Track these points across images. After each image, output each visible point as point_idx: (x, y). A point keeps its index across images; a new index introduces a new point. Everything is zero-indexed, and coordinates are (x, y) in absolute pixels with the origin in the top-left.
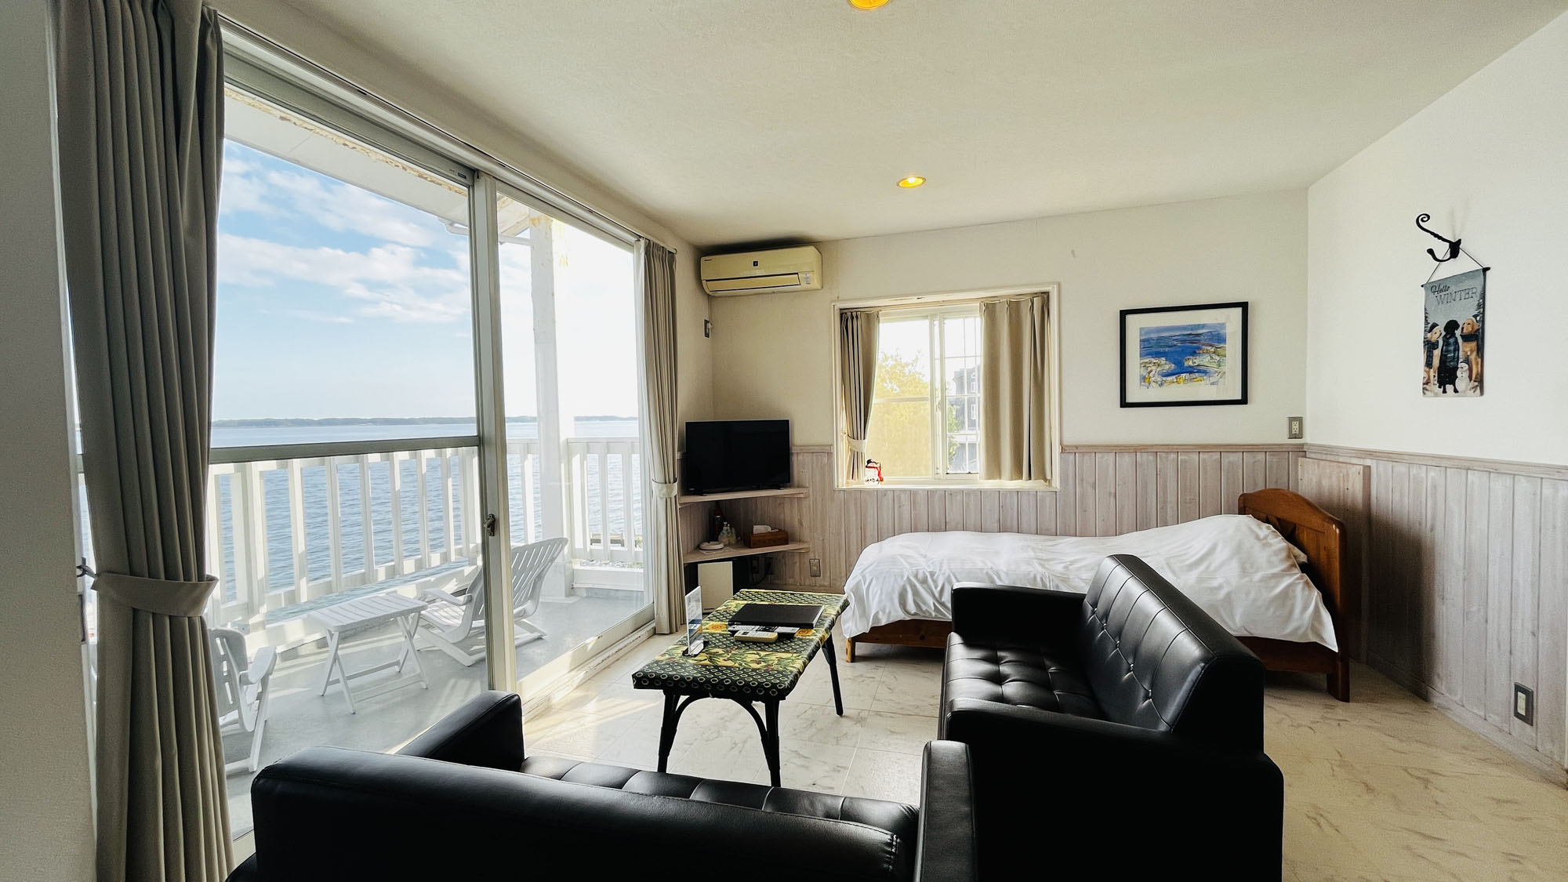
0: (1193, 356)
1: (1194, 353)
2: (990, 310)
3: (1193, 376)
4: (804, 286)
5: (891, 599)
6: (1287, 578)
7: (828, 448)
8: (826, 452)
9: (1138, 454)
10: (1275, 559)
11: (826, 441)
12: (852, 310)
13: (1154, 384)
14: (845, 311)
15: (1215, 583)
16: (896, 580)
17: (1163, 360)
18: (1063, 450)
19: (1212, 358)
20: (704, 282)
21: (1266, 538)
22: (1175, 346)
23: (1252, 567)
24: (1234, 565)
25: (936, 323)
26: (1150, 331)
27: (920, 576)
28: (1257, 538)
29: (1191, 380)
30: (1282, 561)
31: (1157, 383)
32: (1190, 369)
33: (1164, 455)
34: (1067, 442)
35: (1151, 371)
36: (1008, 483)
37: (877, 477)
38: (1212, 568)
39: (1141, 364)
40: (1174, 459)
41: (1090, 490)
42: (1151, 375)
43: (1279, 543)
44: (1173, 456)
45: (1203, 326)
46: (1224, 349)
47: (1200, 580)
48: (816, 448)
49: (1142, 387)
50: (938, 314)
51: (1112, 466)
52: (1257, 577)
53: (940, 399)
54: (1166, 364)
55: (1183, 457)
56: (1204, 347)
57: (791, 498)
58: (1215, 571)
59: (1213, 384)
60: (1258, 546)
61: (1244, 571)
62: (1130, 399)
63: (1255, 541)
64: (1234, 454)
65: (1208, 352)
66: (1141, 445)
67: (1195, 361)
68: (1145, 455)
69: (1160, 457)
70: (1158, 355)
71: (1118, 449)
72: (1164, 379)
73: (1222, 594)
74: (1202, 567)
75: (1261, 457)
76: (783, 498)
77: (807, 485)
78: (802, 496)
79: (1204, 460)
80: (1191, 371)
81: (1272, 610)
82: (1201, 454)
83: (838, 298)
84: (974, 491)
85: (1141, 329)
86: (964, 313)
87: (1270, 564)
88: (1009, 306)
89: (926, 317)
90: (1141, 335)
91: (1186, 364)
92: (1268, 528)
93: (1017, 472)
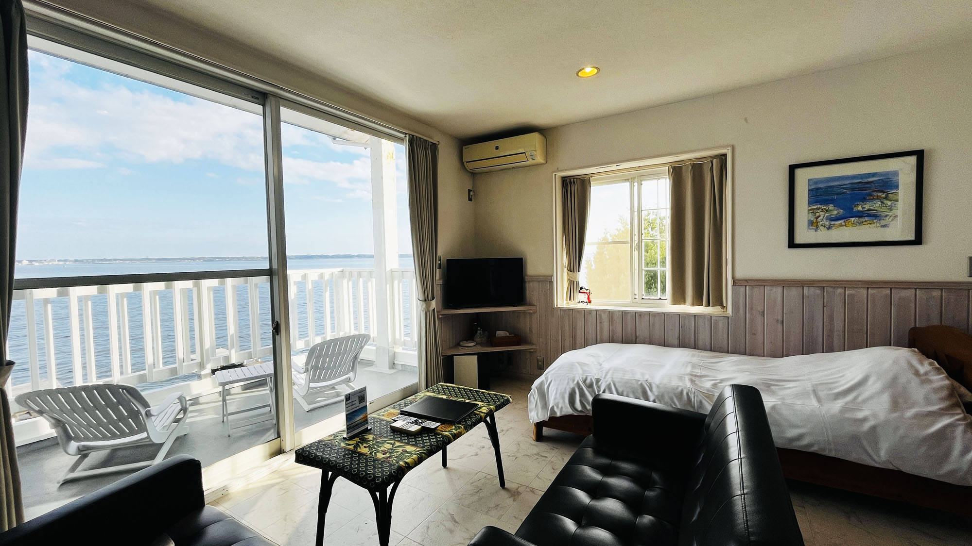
0: (863, 202)
1: (864, 200)
2: (677, 172)
3: (863, 220)
4: (531, 162)
5: (563, 398)
6: (946, 417)
7: (550, 278)
8: (548, 281)
9: (805, 288)
10: (934, 397)
11: (548, 273)
12: (570, 178)
13: (822, 228)
14: (566, 179)
15: (860, 415)
16: (568, 383)
17: (831, 207)
18: (735, 282)
19: (883, 203)
20: (465, 163)
21: (926, 374)
22: (844, 193)
23: (906, 402)
24: (886, 398)
25: (636, 184)
26: (817, 181)
27: (588, 381)
28: (917, 373)
29: (861, 223)
30: (942, 399)
31: (825, 226)
32: (859, 214)
33: (831, 290)
34: (739, 275)
35: (819, 216)
36: (688, 308)
37: (586, 300)
38: (860, 399)
39: (809, 210)
40: (840, 294)
41: (759, 318)
42: (819, 219)
43: (940, 380)
44: (840, 291)
45: (874, 175)
46: (896, 194)
47: (843, 410)
48: (541, 277)
49: (809, 230)
50: (636, 178)
51: (779, 299)
52: (910, 413)
53: (636, 242)
54: (834, 210)
55: (852, 292)
56: (875, 194)
57: (524, 312)
58: (865, 401)
59: (884, 226)
60: (915, 381)
61: (896, 405)
62: (798, 240)
63: (914, 377)
64: (906, 291)
65: (878, 198)
66: (808, 281)
67: (864, 206)
68: (812, 289)
69: (827, 292)
70: (826, 202)
71: (785, 284)
72: (833, 223)
73: (866, 426)
74: (850, 397)
75: (936, 293)
76: (519, 312)
77: (535, 304)
78: (531, 312)
79: (872, 295)
80: (860, 215)
81: (923, 449)
82: (870, 290)
83: (558, 169)
84: (658, 314)
85: (809, 180)
86: (657, 176)
87: (928, 401)
88: (692, 167)
89: (628, 180)
90: (809, 185)
91: (855, 209)
92: (931, 364)
93: (698, 300)
